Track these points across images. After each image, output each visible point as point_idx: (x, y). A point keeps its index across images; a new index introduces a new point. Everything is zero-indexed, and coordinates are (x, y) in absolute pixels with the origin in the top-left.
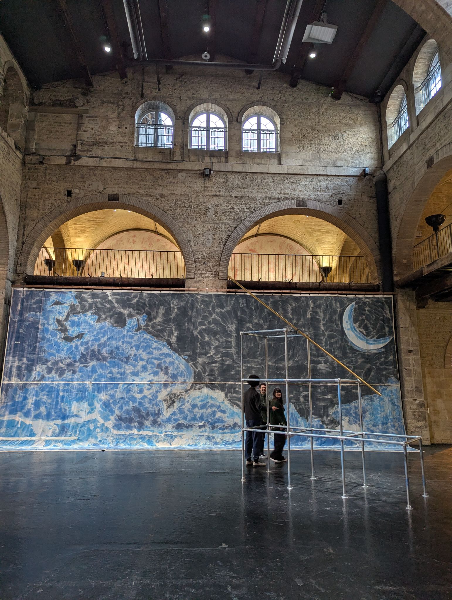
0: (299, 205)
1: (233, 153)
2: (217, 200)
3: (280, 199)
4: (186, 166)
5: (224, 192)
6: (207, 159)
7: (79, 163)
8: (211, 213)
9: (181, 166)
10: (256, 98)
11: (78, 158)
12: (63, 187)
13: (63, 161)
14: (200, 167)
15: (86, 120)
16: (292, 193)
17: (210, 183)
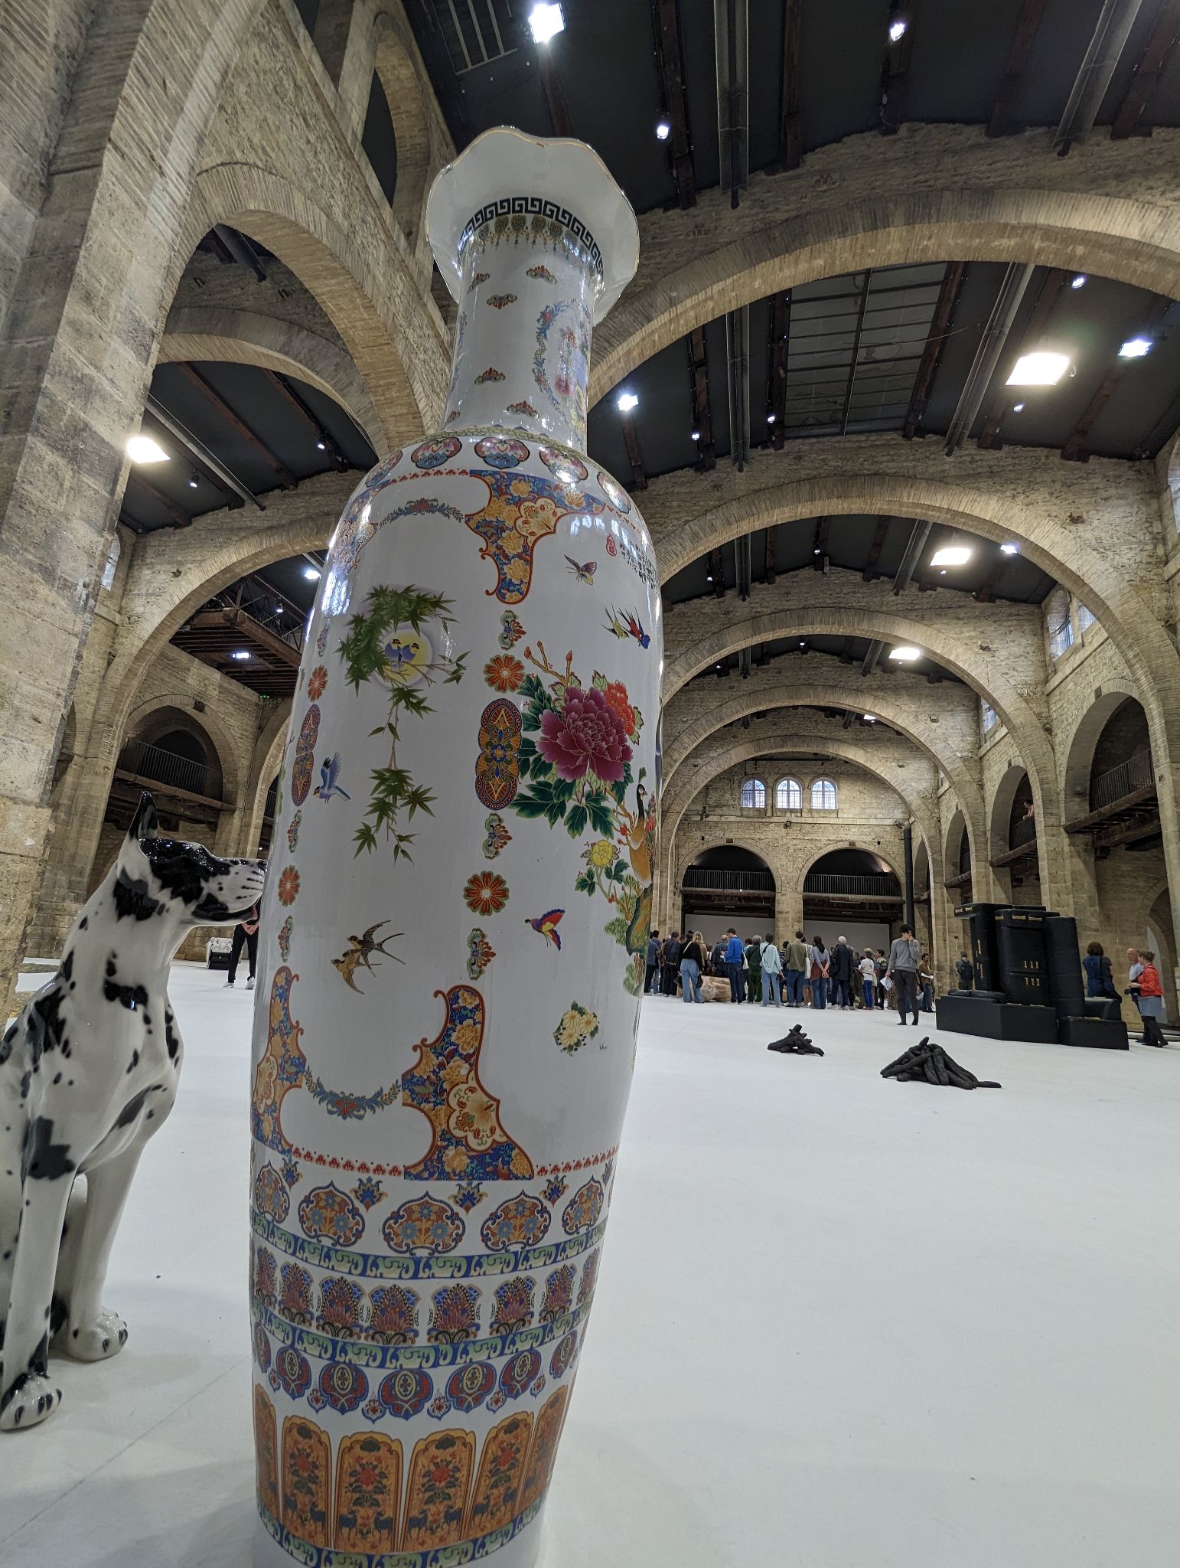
0: (850, 844)
1: (805, 810)
2: (795, 842)
3: (838, 841)
4: (775, 819)
5: (800, 836)
6: (788, 814)
7: (708, 819)
8: (791, 851)
9: (771, 820)
10: (821, 771)
11: (707, 816)
12: (699, 834)
13: (699, 818)
14: (784, 820)
15: (711, 791)
16: (845, 837)
17: (790, 831)
